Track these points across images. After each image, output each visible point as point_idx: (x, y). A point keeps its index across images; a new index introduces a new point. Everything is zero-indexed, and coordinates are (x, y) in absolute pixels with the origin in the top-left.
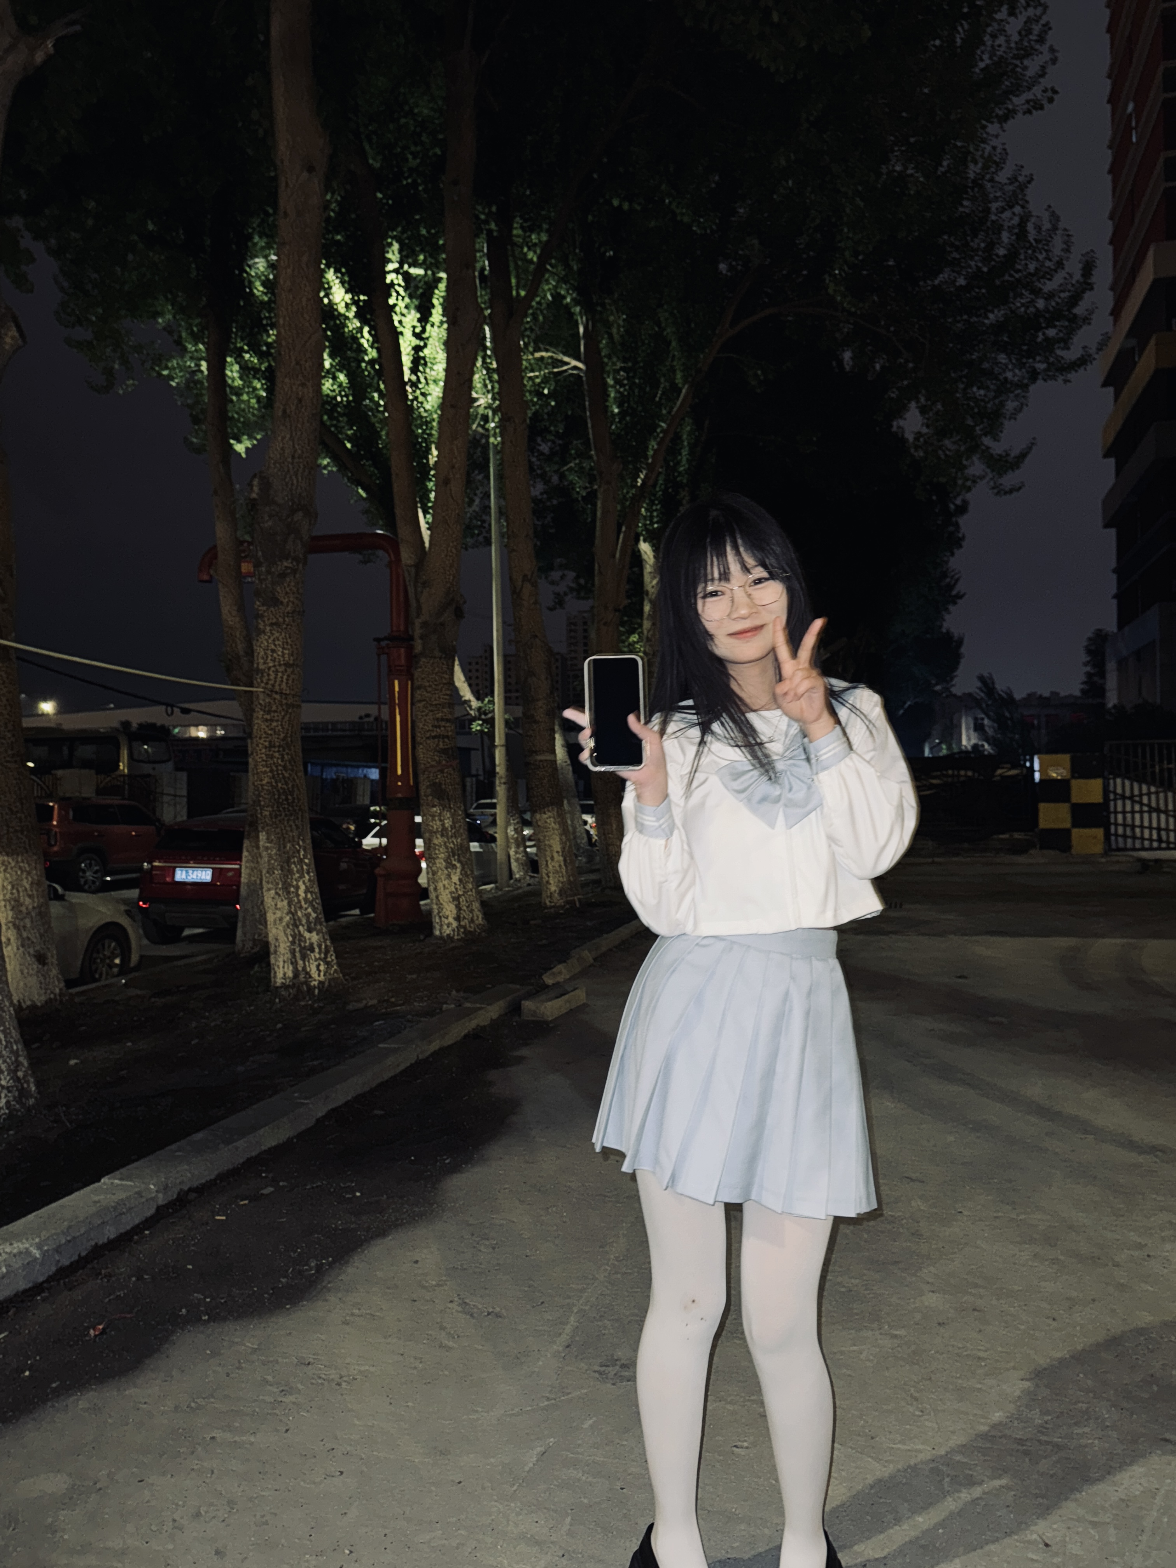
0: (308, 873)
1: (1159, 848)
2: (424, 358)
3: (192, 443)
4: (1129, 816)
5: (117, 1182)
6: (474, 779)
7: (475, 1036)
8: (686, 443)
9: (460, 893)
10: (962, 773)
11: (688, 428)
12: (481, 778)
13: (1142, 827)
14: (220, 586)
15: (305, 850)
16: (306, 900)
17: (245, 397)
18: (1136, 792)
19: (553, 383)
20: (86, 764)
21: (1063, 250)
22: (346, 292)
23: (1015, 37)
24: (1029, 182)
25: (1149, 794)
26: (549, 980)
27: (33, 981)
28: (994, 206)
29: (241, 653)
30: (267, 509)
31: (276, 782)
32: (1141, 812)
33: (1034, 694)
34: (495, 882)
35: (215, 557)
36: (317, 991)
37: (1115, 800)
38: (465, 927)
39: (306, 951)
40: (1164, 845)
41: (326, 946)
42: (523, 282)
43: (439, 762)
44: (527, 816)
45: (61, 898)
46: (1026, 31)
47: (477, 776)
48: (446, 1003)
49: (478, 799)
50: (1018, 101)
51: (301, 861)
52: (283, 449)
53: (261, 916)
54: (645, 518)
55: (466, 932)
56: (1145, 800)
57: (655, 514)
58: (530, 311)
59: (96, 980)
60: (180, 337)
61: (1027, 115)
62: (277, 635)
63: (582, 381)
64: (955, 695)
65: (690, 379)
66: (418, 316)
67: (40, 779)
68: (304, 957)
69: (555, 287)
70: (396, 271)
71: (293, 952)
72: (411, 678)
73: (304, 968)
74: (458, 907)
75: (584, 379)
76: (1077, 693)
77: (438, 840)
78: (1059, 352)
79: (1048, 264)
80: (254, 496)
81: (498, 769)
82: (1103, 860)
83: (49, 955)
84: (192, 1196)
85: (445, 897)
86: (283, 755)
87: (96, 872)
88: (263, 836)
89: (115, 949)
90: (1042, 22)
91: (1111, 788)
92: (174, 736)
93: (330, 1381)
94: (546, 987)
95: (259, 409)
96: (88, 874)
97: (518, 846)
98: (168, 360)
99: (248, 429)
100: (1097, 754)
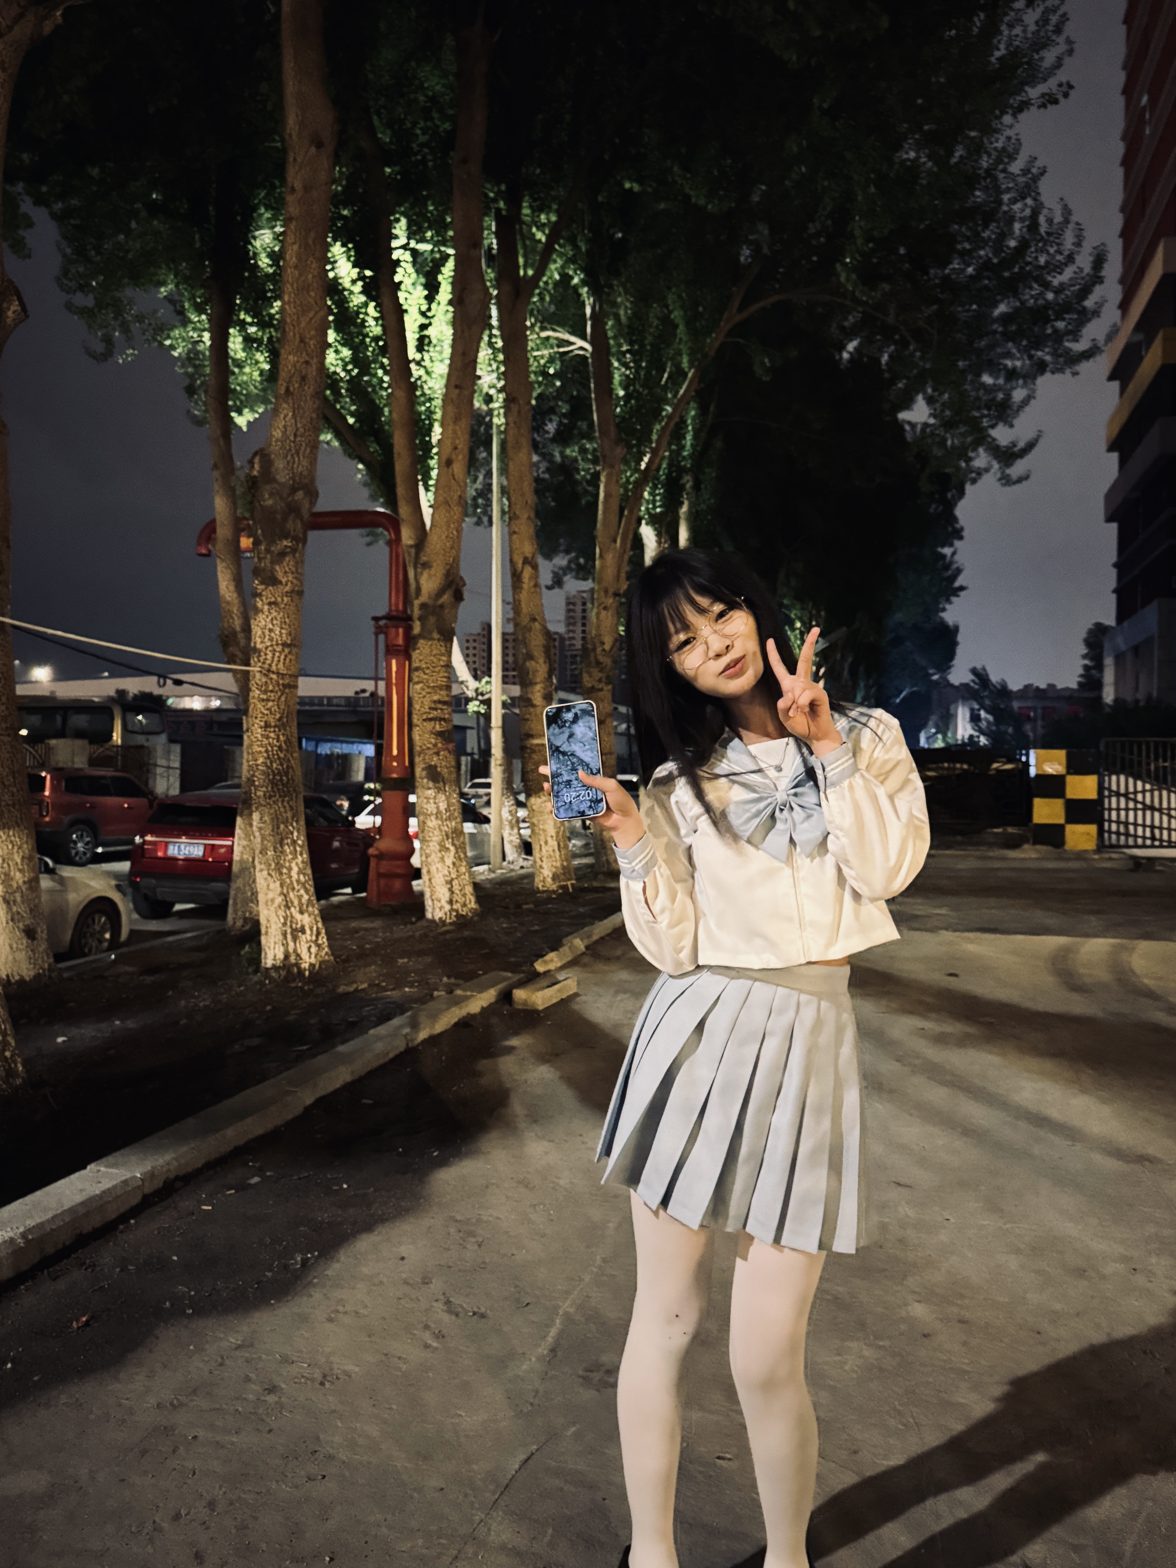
0: (301, 854)
1: (1153, 846)
2: (428, 337)
3: (195, 416)
4: (1123, 813)
5: (102, 1169)
6: (469, 758)
7: (465, 1024)
8: (690, 428)
9: (454, 876)
10: (958, 766)
11: (693, 413)
12: (476, 757)
13: (1135, 824)
14: (218, 561)
15: (298, 831)
16: (298, 881)
17: (247, 370)
18: (1131, 789)
19: (558, 363)
20: (79, 734)
21: (1073, 244)
22: (354, 267)
23: (1032, 28)
24: (1042, 174)
25: (1144, 791)
26: (540, 967)
27: (22, 956)
28: (1006, 197)
29: (238, 629)
30: (268, 487)
31: (271, 762)
32: (1135, 810)
33: (1030, 685)
34: (489, 863)
35: (214, 531)
36: (307, 973)
37: (1110, 797)
38: (457, 911)
39: (297, 932)
40: (1157, 843)
41: (318, 928)
42: (530, 261)
43: (435, 745)
44: (522, 797)
45: (50, 871)
46: (1043, 21)
47: (472, 754)
48: (437, 990)
49: (472, 779)
50: (1034, 93)
51: (294, 842)
52: (285, 427)
53: (252, 894)
54: (648, 502)
55: (458, 916)
56: (1140, 797)
57: (658, 498)
58: (537, 291)
59: (85, 955)
60: (183, 307)
61: (1042, 110)
62: (275, 614)
63: (587, 363)
64: (952, 686)
65: (696, 363)
66: (426, 292)
67: (33, 748)
68: (295, 939)
69: (563, 267)
70: (405, 247)
71: (285, 935)
72: (409, 658)
73: (295, 951)
74: (451, 891)
75: (590, 360)
76: (1074, 686)
77: (432, 823)
78: (1067, 344)
79: (1059, 257)
80: (255, 473)
81: (493, 751)
82: (1096, 857)
83: (39, 930)
84: (178, 1184)
85: (439, 880)
86: (278, 736)
87: (87, 844)
88: (256, 816)
89: (105, 923)
90: (1060, 12)
91: (1106, 785)
92: (169, 707)
93: (313, 1380)
94: (537, 975)
95: (261, 382)
96: (80, 845)
97: (512, 828)
98: (172, 329)
99: (249, 402)
100: (1093, 750)
